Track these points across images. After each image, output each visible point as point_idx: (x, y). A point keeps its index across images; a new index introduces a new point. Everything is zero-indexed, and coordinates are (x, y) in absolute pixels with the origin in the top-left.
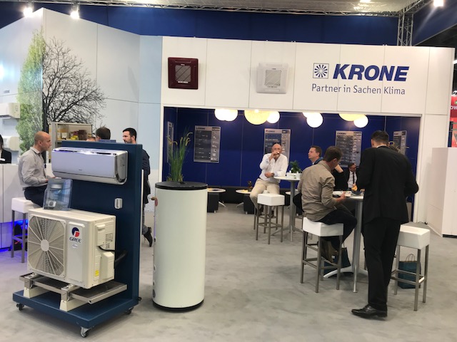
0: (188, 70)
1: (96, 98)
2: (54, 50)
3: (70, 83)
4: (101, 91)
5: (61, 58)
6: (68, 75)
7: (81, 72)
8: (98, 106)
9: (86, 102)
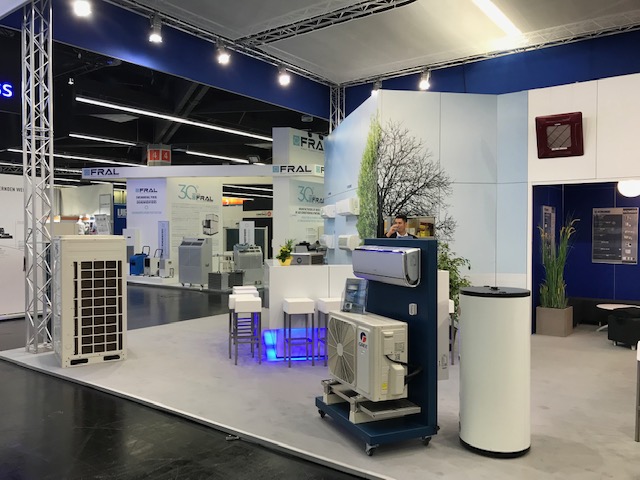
0: (566, 131)
1: (440, 184)
2: (391, 135)
3: (409, 170)
4: (446, 175)
5: (397, 141)
6: (405, 160)
7: (421, 155)
8: (442, 194)
9: (427, 190)
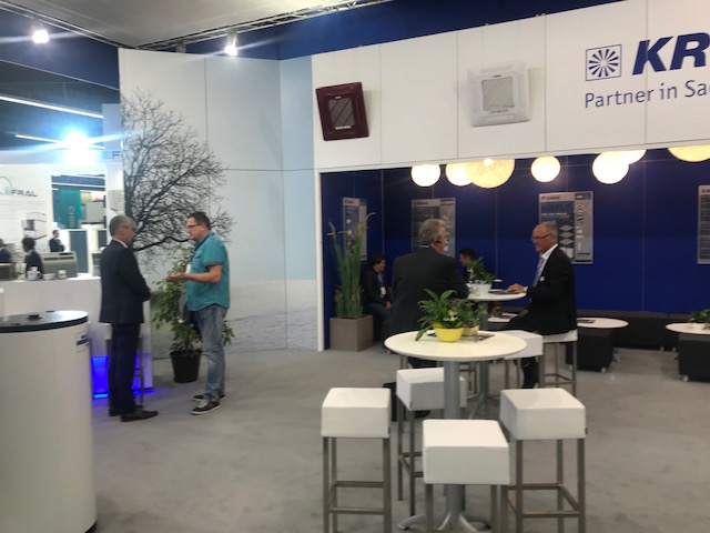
0: (347, 105)
1: (208, 171)
2: (139, 107)
3: (166, 152)
4: (216, 159)
5: (149, 116)
6: (160, 141)
9: (191, 179)
